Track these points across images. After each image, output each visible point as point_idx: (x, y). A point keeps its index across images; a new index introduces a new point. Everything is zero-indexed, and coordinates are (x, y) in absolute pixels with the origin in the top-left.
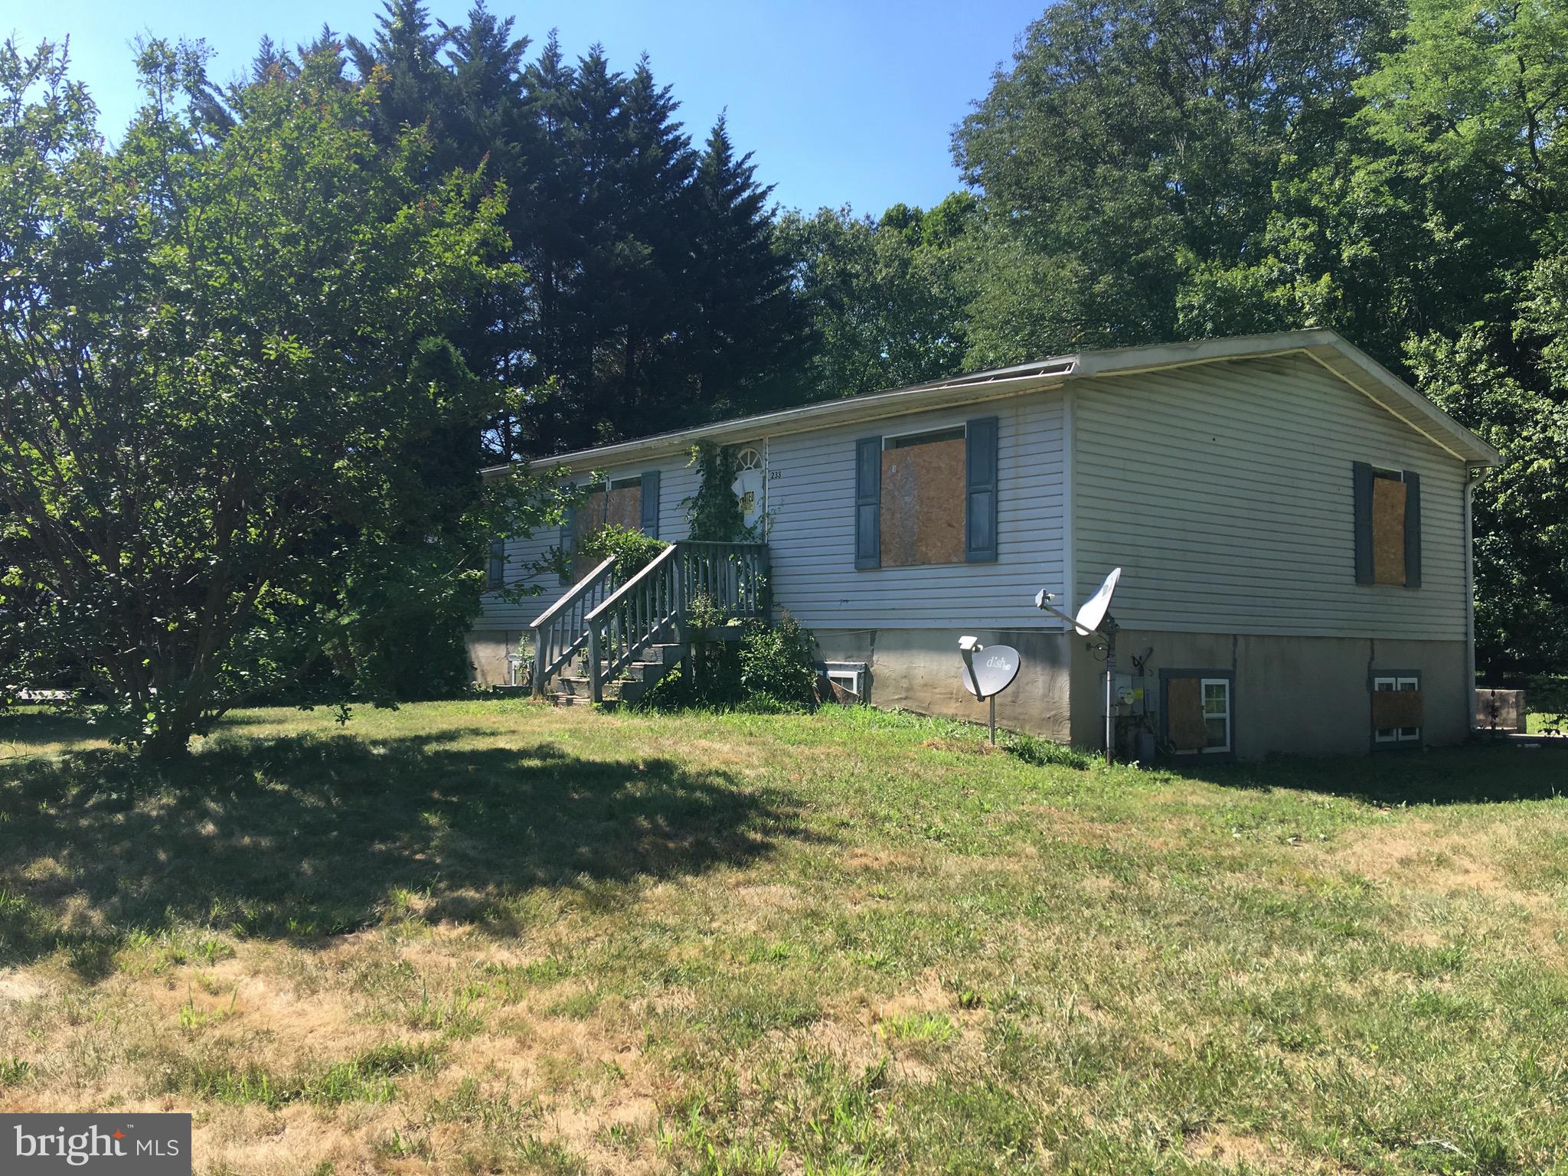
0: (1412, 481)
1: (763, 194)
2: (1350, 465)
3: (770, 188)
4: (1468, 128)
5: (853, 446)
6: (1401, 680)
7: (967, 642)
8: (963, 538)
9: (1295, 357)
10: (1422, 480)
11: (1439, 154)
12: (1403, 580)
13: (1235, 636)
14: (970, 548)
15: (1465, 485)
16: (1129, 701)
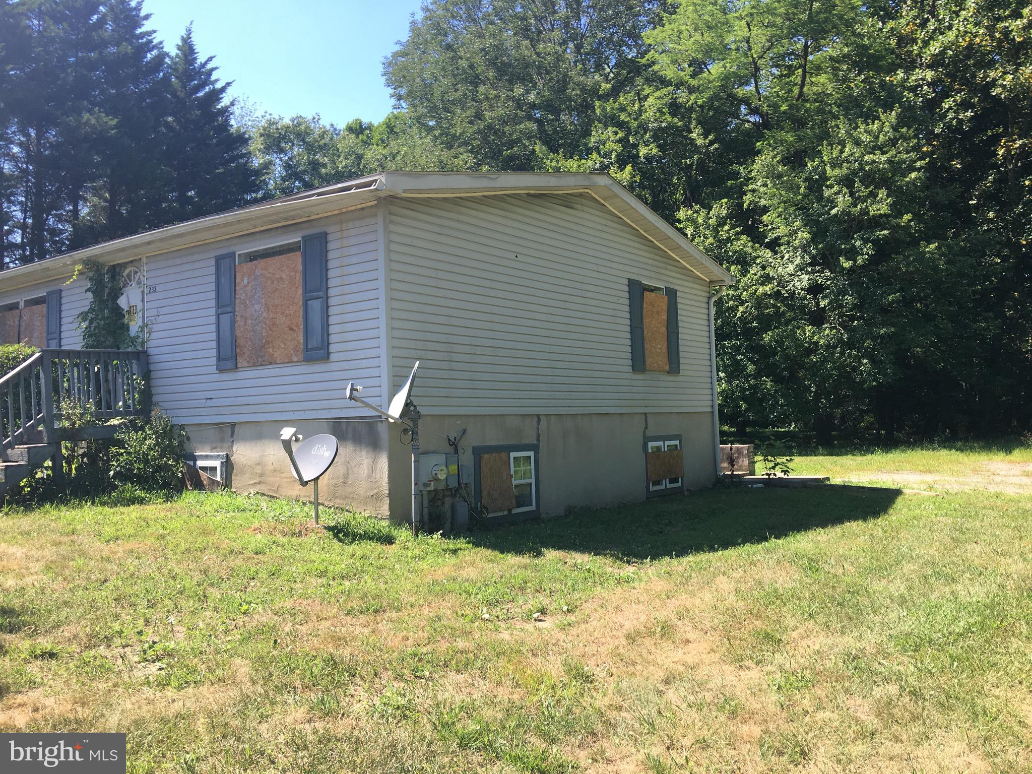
0: (672, 294)
1: (223, 89)
2: (626, 282)
3: (229, 84)
4: (715, 69)
5: (213, 262)
6: (668, 443)
7: (287, 433)
8: (301, 339)
9: (581, 195)
10: (678, 293)
11: (699, 87)
12: (667, 368)
13: (538, 416)
14: (307, 349)
15: (709, 298)
16: (442, 476)
